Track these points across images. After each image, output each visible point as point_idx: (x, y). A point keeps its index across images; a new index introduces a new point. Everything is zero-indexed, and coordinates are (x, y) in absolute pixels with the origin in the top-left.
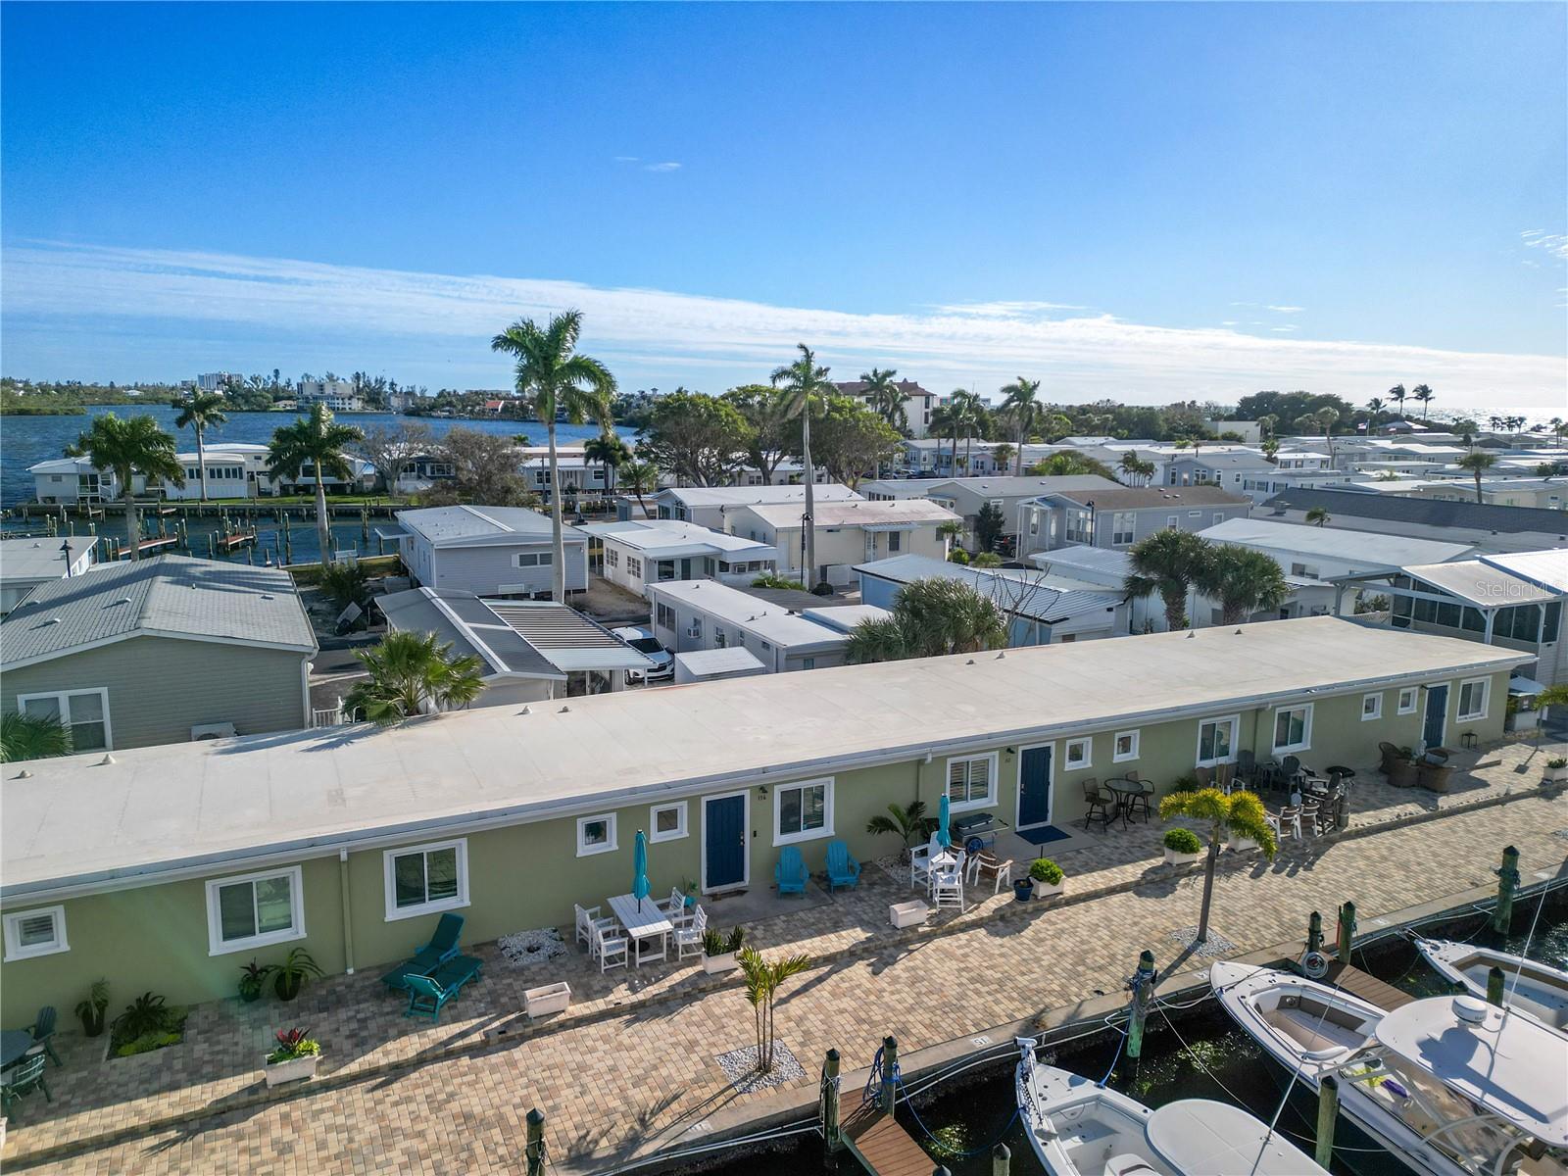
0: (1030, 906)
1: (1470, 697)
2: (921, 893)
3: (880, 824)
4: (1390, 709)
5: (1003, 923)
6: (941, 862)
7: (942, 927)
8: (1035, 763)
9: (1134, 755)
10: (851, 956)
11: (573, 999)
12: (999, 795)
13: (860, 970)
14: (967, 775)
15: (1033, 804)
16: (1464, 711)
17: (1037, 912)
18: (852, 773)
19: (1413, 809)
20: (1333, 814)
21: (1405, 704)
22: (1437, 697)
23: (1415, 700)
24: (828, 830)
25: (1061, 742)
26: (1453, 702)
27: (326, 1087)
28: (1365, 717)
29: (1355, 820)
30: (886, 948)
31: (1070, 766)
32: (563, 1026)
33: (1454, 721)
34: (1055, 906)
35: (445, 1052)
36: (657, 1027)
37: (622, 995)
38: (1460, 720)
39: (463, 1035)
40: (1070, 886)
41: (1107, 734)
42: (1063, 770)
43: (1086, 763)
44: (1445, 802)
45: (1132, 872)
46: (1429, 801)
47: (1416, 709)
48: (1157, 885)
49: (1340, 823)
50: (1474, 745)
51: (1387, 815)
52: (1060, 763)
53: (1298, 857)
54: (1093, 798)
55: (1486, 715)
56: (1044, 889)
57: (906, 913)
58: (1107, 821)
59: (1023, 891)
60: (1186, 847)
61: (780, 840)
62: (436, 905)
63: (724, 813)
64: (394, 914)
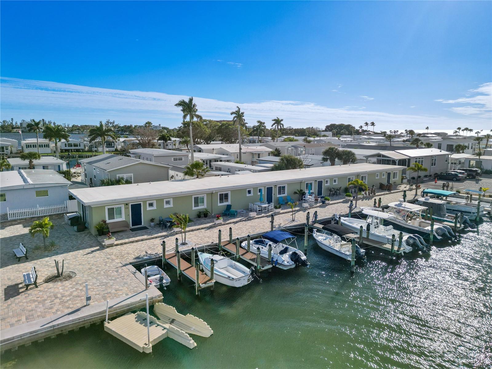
0: (325, 205)
1: (395, 175)
2: (306, 202)
3: (295, 193)
4: (381, 177)
5: (321, 207)
6: (309, 197)
7: (312, 207)
8: (320, 184)
9: (337, 183)
10: (298, 211)
11: (257, 215)
12: (314, 187)
13: (301, 211)
14: (309, 186)
15: (319, 192)
16: (394, 178)
17: (327, 206)
18: (290, 184)
19: (387, 192)
20: (373, 192)
21: (383, 176)
23: (385, 174)
24: (286, 195)
25: (324, 180)
26: (392, 176)
27: (224, 224)
28: (376, 178)
29: (377, 194)
30: (304, 210)
31: (326, 185)
32: (256, 218)
33: (392, 180)
34: (329, 205)
35: (240, 221)
36: (271, 218)
37: (263, 215)
38: (393, 179)
39: (242, 219)
40: (331, 202)
41: (332, 179)
42: (325, 185)
43: (328, 184)
44: (392, 191)
45: (342, 200)
46: (389, 191)
47: (385, 177)
48: (346, 202)
49: (374, 194)
50: (396, 183)
51: (382, 193)
52: (324, 184)
54: (330, 191)
55: (398, 179)
56: (327, 203)
57: (305, 205)
59: (324, 203)
60: (350, 196)
61: (278, 196)
62: (225, 204)
63: (269, 190)
64: (219, 204)
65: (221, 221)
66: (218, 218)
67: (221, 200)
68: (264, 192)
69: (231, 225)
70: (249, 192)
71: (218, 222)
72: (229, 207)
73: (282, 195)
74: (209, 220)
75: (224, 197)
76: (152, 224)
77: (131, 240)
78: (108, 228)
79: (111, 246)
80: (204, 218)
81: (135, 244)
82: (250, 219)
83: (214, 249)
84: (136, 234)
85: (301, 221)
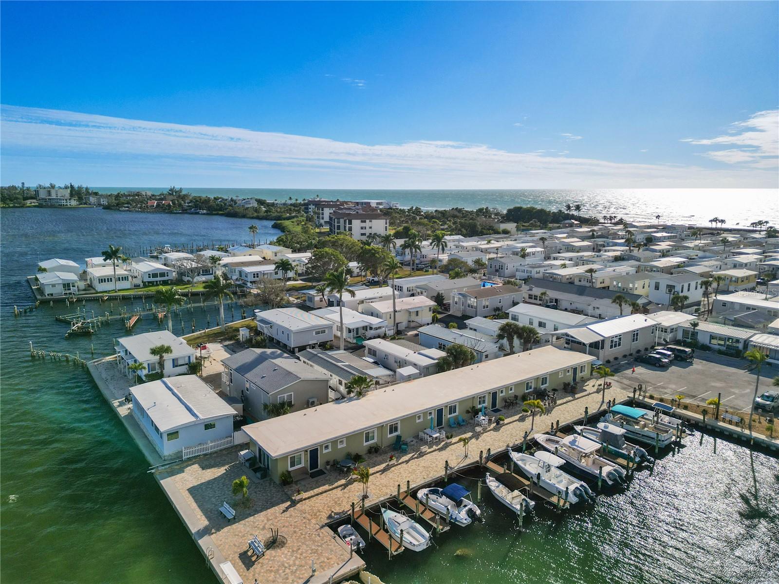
0: (499, 426)
1: (582, 368)
2: (479, 425)
3: (468, 412)
4: (565, 374)
5: (496, 429)
6: (481, 417)
7: (485, 431)
8: (495, 395)
9: (513, 391)
10: (471, 438)
11: (429, 448)
12: (488, 403)
13: (473, 440)
14: (482, 399)
15: (494, 404)
16: (581, 372)
17: (501, 427)
18: (462, 401)
19: (570, 398)
20: (554, 401)
21: (568, 373)
22: (575, 370)
23: (570, 371)
24: (457, 413)
25: (499, 390)
26: (578, 371)
27: (397, 465)
28: (560, 377)
29: (559, 402)
30: (477, 436)
31: (501, 395)
32: (428, 453)
33: (579, 375)
34: (504, 425)
35: (412, 458)
36: (443, 452)
37: (435, 447)
38: (580, 374)
39: (413, 455)
40: (506, 421)
41: (508, 388)
42: (500, 396)
43: (504, 394)
44: (577, 396)
46: (573, 396)
47: (571, 373)
48: (522, 419)
49: (555, 403)
50: (584, 380)
51: (565, 400)
52: (499, 394)
53: (548, 411)
54: (506, 402)
55: (586, 372)
56: (501, 422)
57: (478, 429)
58: (509, 406)
59: (498, 423)
60: (527, 411)
61: (449, 416)
62: (395, 434)
63: (440, 412)
64: (389, 436)
65: (394, 462)
66: (391, 459)
67: (391, 432)
68: (434, 415)
69: (404, 465)
70: (419, 418)
71: (391, 463)
72: (399, 437)
73: (453, 415)
74: (380, 458)
75: (393, 429)
76: (328, 467)
77: (316, 491)
78: (291, 477)
79: (301, 500)
80: (375, 454)
81: (320, 497)
82: (422, 455)
84: (317, 481)
85: (474, 458)
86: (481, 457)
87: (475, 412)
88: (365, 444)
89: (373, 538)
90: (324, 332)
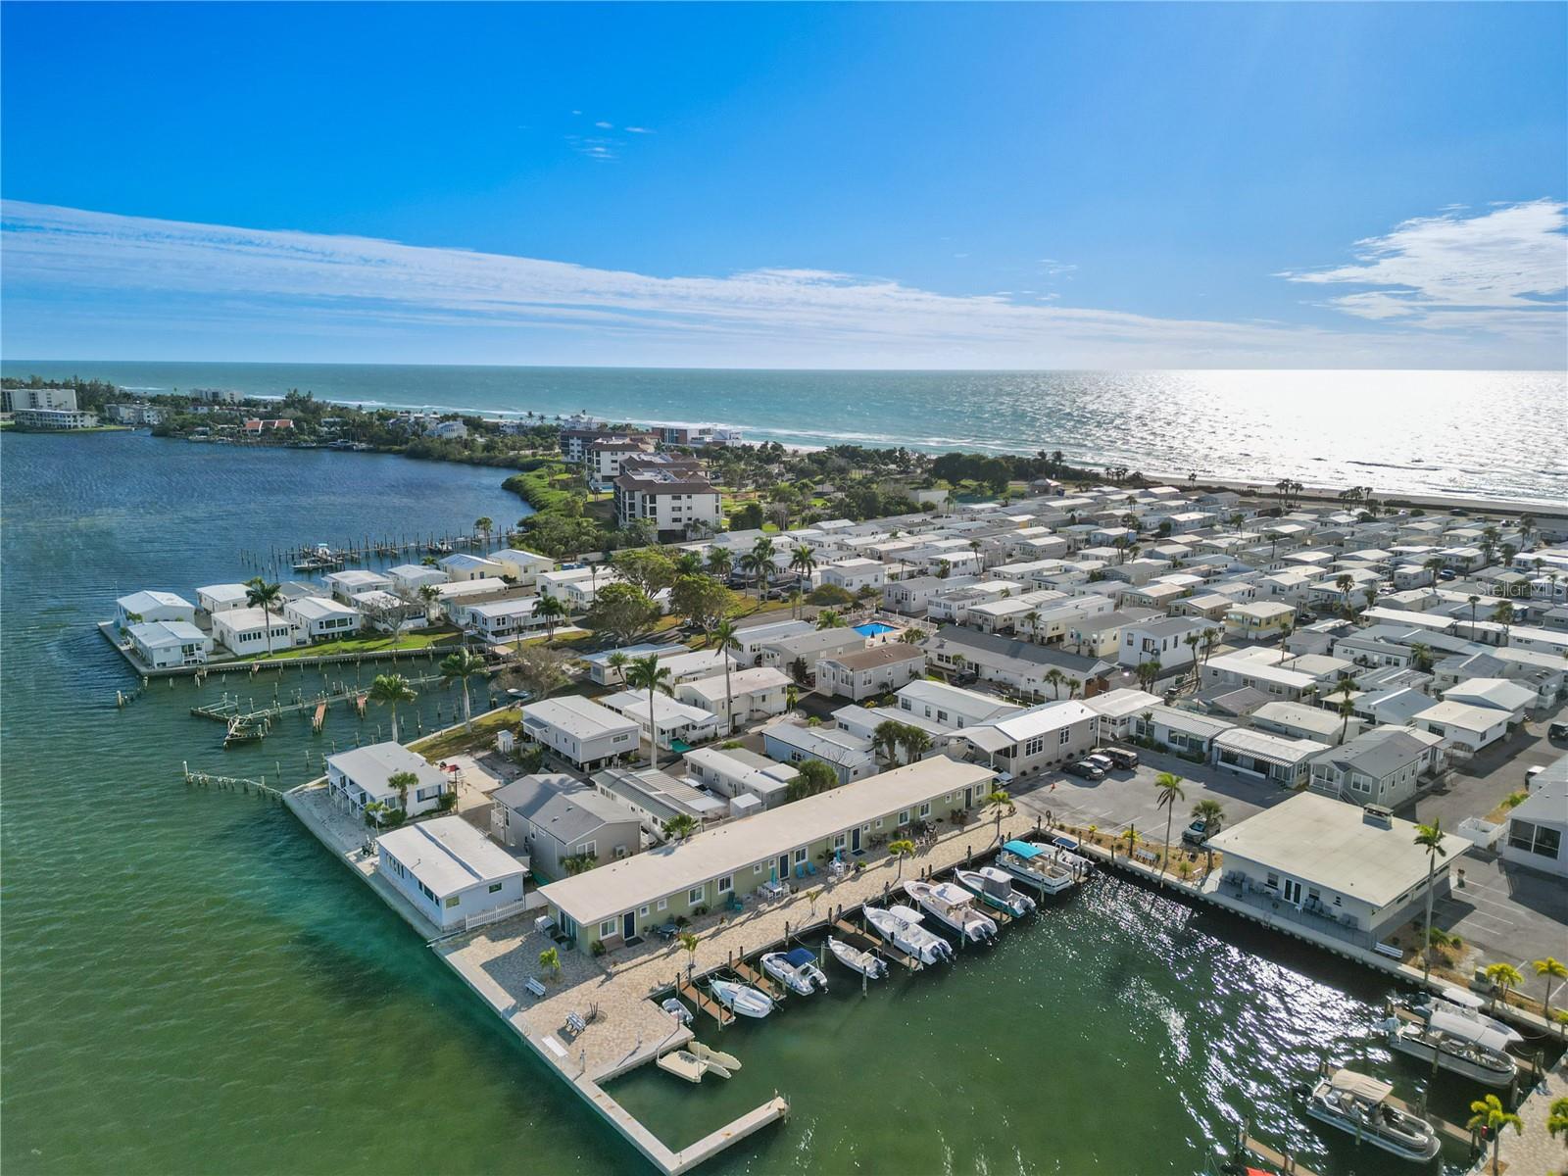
1: (979, 788)
2: (833, 873)
3: (820, 857)
4: (954, 798)
5: (854, 879)
6: (837, 864)
7: (840, 881)
8: (856, 833)
9: (881, 826)
10: (822, 891)
11: (768, 906)
12: (848, 844)
13: (825, 894)
14: (840, 840)
15: (856, 845)
16: (978, 794)
18: (811, 845)
19: (957, 832)
20: (933, 837)
21: (959, 796)
22: (968, 792)
23: (961, 794)
24: (806, 860)
25: (862, 826)
26: (974, 793)
27: (730, 928)
28: (948, 803)
29: (940, 838)
30: (829, 888)
31: (865, 832)
32: (767, 912)
33: (975, 797)
35: (748, 919)
36: (787, 910)
37: (776, 905)
39: (750, 916)
40: (868, 867)
41: (874, 822)
42: (863, 833)
43: (869, 830)
44: (966, 829)
45: (883, 861)
46: (961, 829)
47: (962, 797)
48: (889, 864)
49: (936, 839)
50: (981, 805)
51: (949, 835)
53: (923, 851)
54: (871, 841)
55: (986, 793)
56: (862, 869)
57: (832, 879)
58: (875, 846)
59: (857, 870)
60: (896, 853)
61: (796, 864)
62: (729, 890)
63: (784, 860)
64: (720, 893)
65: (726, 924)
66: (722, 922)
67: (722, 888)
68: (777, 865)
69: (737, 928)
70: (757, 869)
71: (723, 925)
72: (732, 894)
73: (801, 862)
74: (708, 921)
75: (725, 883)
76: (647, 934)
77: (635, 962)
78: (603, 947)
79: (618, 973)
80: (703, 916)
81: (639, 968)
82: (760, 914)
83: (726, 973)
84: (634, 951)
85: (822, 916)
86: (830, 915)
87: (830, 856)
88: (690, 904)
89: (702, 1010)
90: (626, 737)
